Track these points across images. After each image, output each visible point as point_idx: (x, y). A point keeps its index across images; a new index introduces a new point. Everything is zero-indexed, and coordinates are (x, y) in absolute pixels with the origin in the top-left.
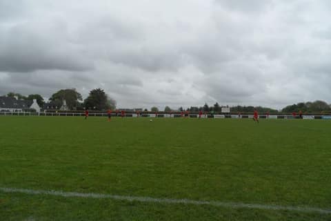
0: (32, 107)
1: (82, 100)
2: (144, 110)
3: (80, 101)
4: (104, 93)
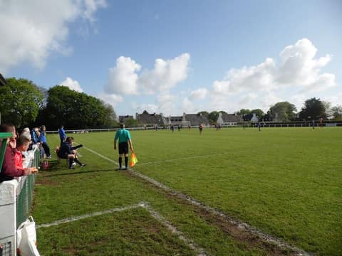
0: (252, 120)
1: (296, 110)
4: (320, 102)
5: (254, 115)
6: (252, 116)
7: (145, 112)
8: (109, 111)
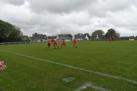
0: (86, 38)
2: (135, 37)
3: (104, 35)
4: (114, 30)
5: (87, 36)
6: (86, 36)
7: (36, 33)
8: (19, 32)
